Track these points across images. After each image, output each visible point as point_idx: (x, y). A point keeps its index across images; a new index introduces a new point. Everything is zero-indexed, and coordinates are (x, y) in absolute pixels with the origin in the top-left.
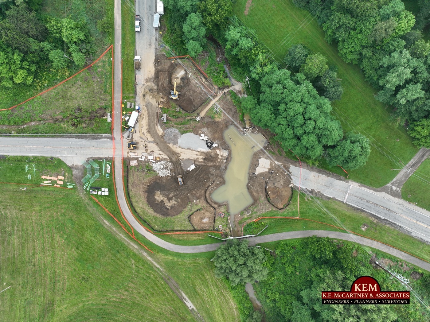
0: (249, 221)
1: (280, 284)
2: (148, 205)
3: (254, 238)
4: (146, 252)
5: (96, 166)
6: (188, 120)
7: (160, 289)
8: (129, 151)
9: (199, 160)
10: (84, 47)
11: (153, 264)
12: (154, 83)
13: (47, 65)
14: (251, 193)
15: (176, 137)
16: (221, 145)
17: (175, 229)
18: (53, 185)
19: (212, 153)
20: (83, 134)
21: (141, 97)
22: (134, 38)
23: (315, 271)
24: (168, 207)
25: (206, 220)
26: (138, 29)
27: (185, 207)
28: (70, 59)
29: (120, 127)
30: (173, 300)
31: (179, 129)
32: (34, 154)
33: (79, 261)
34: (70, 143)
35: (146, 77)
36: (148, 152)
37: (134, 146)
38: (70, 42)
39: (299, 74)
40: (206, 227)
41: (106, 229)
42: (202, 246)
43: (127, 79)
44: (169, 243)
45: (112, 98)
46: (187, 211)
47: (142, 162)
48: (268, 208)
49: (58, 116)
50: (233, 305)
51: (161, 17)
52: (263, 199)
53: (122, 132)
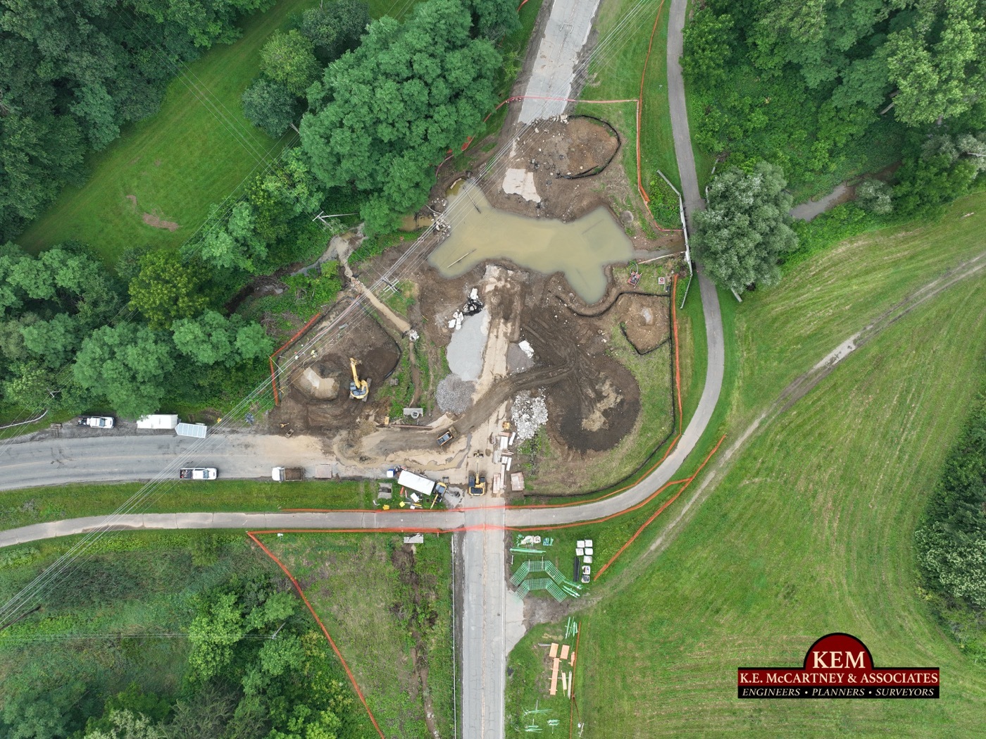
0: (649, 216)
1: (794, 140)
2: (615, 448)
3: (686, 203)
4: (723, 453)
5: (527, 568)
6: (418, 357)
7: (809, 419)
8: (489, 492)
9: (509, 331)
10: (252, 595)
11: (751, 436)
12: (335, 436)
13: (296, 680)
14: (584, 212)
15: (458, 385)
16: (474, 282)
17: (668, 384)
18: (572, 669)
19: (491, 303)
20: (452, 599)
21: (366, 466)
22: (233, 482)
23: (761, 58)
24: (618, 400)
25: (648, 315)
26: (212, 474)
27: (618, 362)
28: (282, 630)
29: (435, 515)
30: (835, 387)
31: (439, 377)
32: (499, 712)
33: (748, 607)
34: (473, 628)
35: (319, 454)
36: (492, 449)
37: (477, 482)
38: (242, 627)
39: (308, 97)
40: (663, 312)
41: (671, 545)
42: (707, 323)
43: (325, 500)
44: (703, 398)
45: (370, 532)
46: (627, 358)
47: (516, 462)
48: (617, 171)
49: (411, 657)
50: (844, 248)
51: (183, 419)
52: (596, 184)
53: (447, 509)
